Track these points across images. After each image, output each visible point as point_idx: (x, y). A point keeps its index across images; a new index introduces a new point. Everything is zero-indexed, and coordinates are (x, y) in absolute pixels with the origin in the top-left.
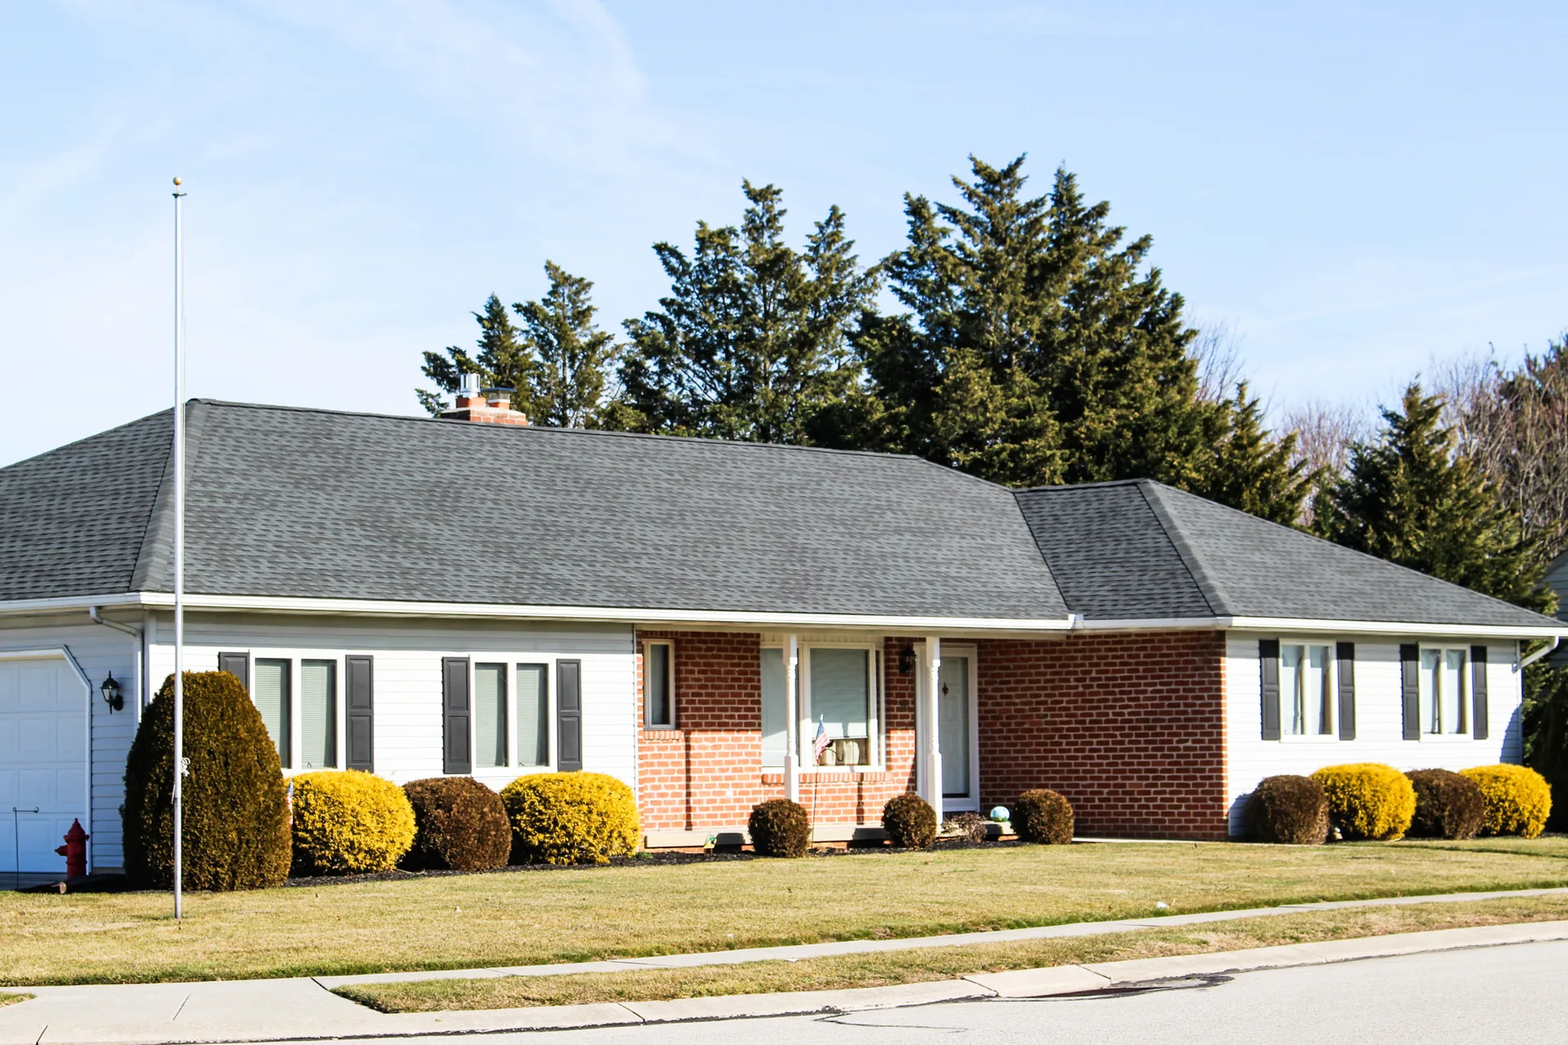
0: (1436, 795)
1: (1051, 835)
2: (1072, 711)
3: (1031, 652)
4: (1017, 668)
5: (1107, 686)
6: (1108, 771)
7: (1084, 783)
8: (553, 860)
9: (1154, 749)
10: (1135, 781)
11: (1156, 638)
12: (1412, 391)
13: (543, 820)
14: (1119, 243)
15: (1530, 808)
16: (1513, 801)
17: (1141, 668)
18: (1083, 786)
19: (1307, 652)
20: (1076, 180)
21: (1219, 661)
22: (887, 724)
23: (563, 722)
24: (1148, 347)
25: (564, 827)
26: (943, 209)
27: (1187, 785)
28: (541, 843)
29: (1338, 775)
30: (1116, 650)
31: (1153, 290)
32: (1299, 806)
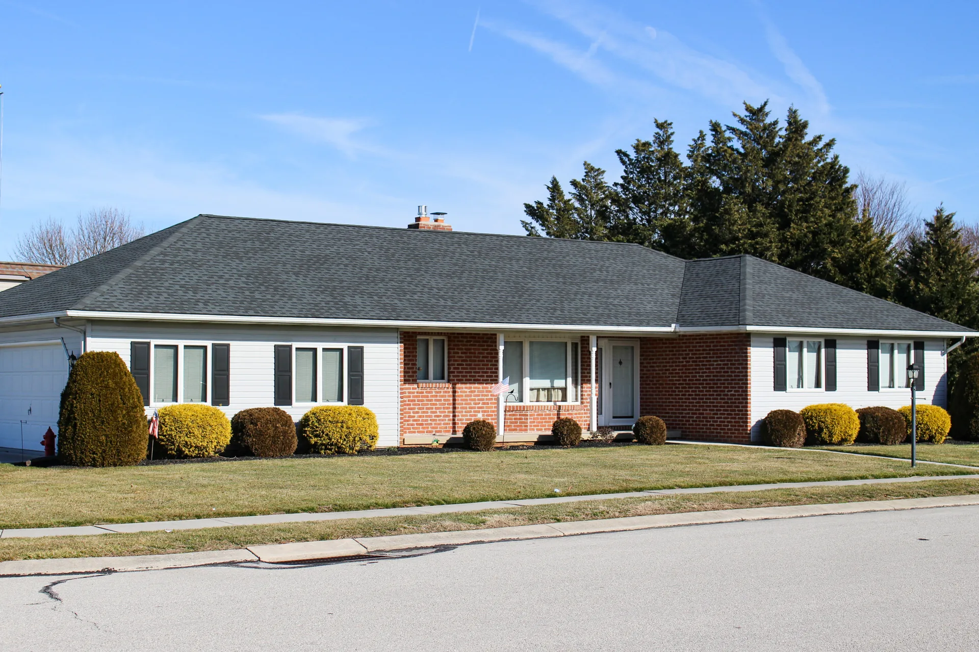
0: (876, 421)
1: (652, 440)
2: (681, 374)
3: (663, 343)
4: (657, 351)
5: (696, 362)
6: (696, 406)
7: (686, 412)
8: (323, 452)
9: (717, 395)
10: (708, 412)
11: (718, 337)
12: (939, 212)
13: (317, 431)
14: (820, 142)
15: (936, 428)
16: (926, 424)
17: (711, 352)
18: (685, 414)
19: (805, 344)
20: (799, 113)
21: (747, 349)
22: (582, 380)
23: (351, 379)
24: (829, 193)
25: (327, 435)
26: (729, 128)
27: (731, 414)
28: (316, 443)
29: (814, 410)
30: (700, 343)
31: (836, 165)
32: (785, 426)
